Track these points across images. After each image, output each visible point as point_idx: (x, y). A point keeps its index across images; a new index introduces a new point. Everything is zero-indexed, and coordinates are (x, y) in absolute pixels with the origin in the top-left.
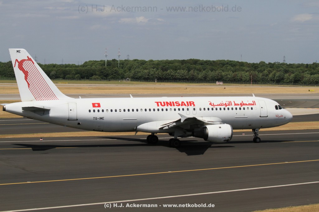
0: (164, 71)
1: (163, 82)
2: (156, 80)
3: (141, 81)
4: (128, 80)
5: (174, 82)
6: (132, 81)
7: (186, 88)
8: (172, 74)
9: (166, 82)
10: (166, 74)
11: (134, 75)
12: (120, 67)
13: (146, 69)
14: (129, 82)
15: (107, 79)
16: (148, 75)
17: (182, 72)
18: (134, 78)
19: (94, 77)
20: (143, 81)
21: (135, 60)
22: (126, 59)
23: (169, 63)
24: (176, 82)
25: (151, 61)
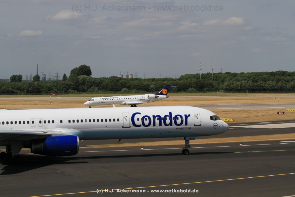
0: (254, 83)
1: (254, 93)
2: (247, 91)
3: (233, 92)
4: (221, 91)
5: (264, 93)
6: (225, 92)
7: (275, 98)
8: (262, 85)
9: (256, 93)
10: (257, 86)
11: (227, 87)
12: (213, 79)
13: (238, 81)
14: (223, 93)
15: (202, 91)
16: (240, 87)
17: (271, 83)
18: (228, 90)
19: (190, 89)
20: (236, 93)
21: (227, 73)
22: (220, 72)
23: (259, 75)
24: (266, 92)
25: (242, 73)
